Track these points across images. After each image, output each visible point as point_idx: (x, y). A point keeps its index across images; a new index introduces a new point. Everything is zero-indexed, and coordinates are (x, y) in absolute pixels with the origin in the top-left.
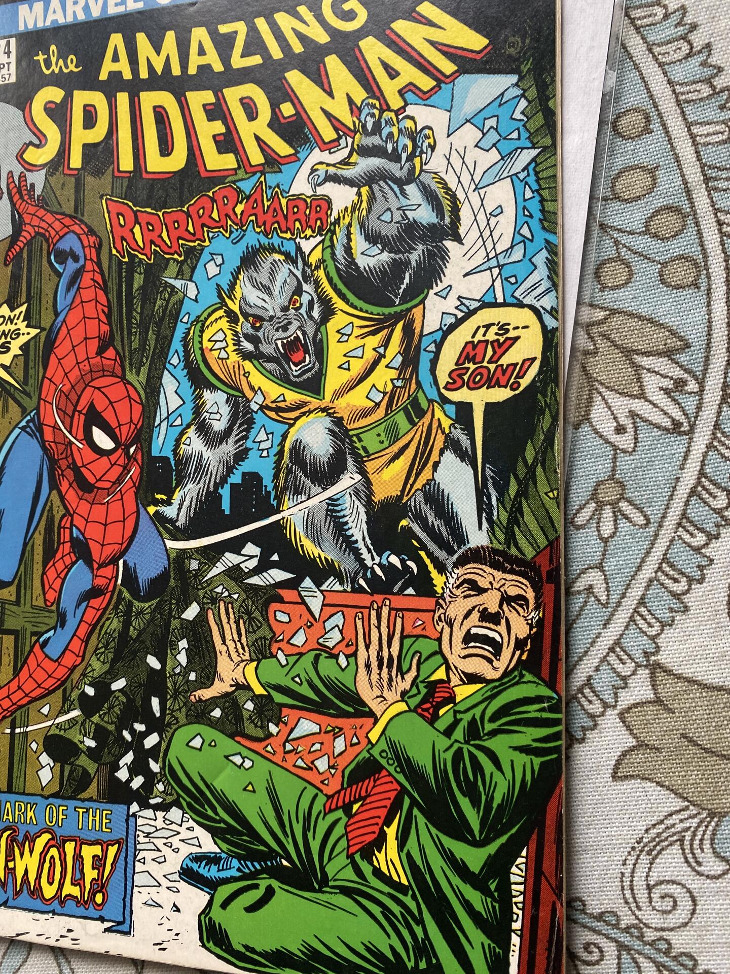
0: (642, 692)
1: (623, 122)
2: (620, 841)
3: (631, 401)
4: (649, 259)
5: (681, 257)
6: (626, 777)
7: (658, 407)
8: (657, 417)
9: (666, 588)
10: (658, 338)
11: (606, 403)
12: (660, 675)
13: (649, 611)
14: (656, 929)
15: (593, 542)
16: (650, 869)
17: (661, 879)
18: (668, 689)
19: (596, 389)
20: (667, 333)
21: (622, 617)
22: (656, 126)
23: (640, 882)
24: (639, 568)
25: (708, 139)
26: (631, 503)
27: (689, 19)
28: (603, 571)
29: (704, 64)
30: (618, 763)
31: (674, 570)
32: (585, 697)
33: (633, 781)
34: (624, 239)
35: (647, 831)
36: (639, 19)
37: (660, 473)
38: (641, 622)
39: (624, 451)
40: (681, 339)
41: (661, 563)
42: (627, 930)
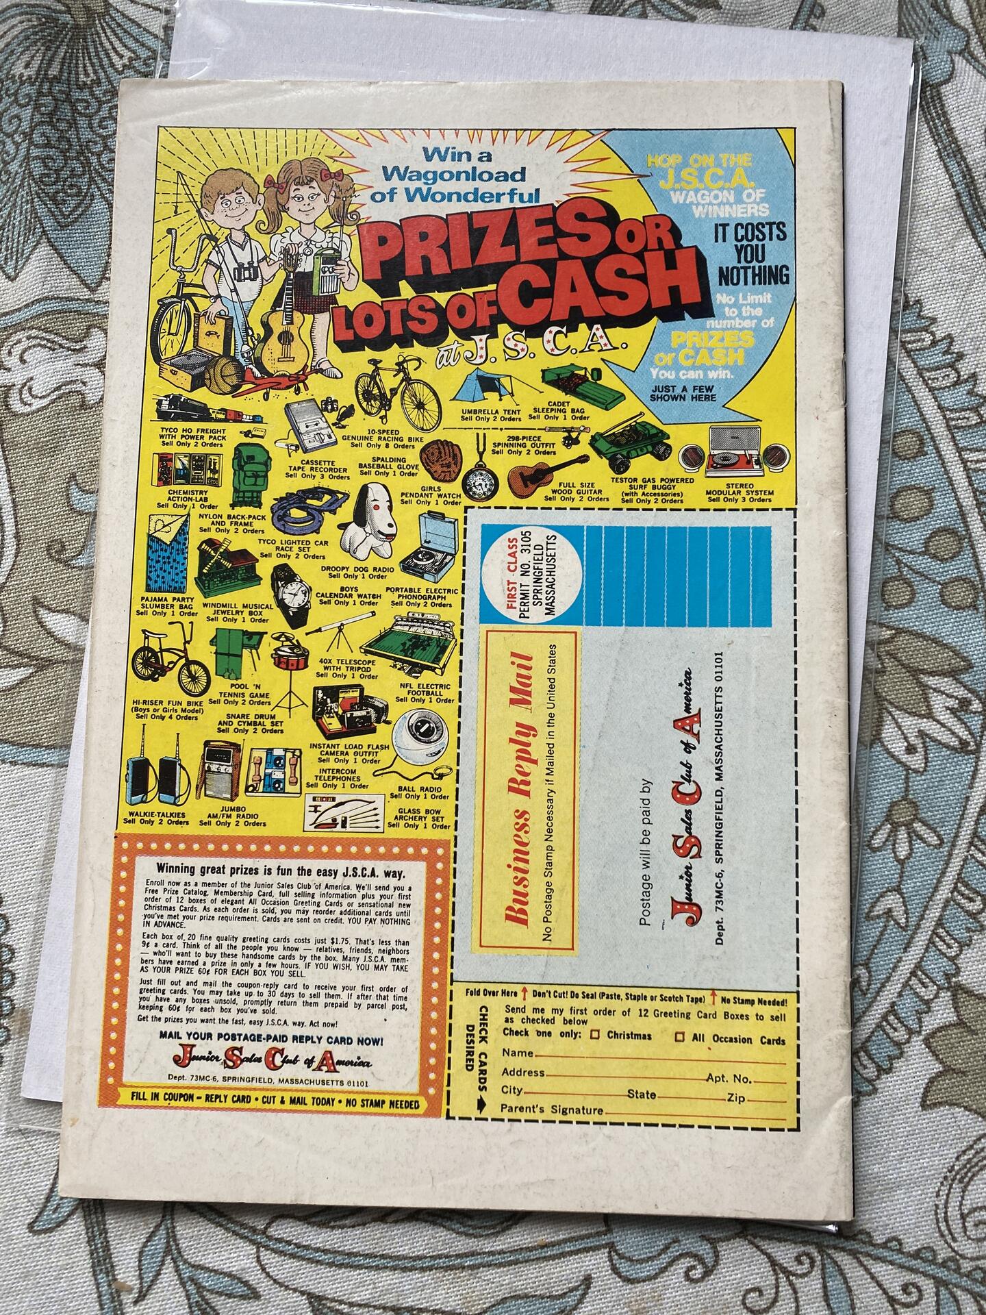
0: (945, 1015)
1: (900, 441)
2: (933, 1172)
3: (920, 721)
4: (930, 579)
5: (959, 579)
6: (935, 1104)
7: (946, 727)
8: (945, 737)
9: (962, 908)
10: (943, 659)
11: (897, 723)
12: (962, 997)
13: (947, 932)
14: (972, 1259)
15: (890, 864)
16: (963, 1197)
17: (974, 1206)
18: (971, 1010)
19: (886, 709)
20: (951, 654)
21: (921, 939)
22: (929, 448)
23: (953, 1213)
24: (936, 889)
25: (978, 465)
26: (924, 823)
27: (956, 348)
28: (901, 894)
29: (971, 393)
30: (927, 1090)
31: (969, 889)
32: (889, 1024)
33: (942, 1108)
34: (906, 558)
35: (958, 1158)
36: (909, 343)
37: (950, 792)
38: (940, 944)
39: (916, 771)
40: (964, 659)
41: (956, 884)
42: (944, 1264)
